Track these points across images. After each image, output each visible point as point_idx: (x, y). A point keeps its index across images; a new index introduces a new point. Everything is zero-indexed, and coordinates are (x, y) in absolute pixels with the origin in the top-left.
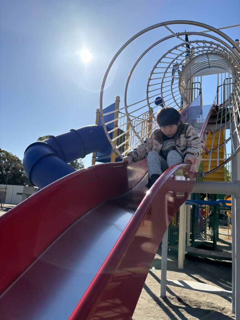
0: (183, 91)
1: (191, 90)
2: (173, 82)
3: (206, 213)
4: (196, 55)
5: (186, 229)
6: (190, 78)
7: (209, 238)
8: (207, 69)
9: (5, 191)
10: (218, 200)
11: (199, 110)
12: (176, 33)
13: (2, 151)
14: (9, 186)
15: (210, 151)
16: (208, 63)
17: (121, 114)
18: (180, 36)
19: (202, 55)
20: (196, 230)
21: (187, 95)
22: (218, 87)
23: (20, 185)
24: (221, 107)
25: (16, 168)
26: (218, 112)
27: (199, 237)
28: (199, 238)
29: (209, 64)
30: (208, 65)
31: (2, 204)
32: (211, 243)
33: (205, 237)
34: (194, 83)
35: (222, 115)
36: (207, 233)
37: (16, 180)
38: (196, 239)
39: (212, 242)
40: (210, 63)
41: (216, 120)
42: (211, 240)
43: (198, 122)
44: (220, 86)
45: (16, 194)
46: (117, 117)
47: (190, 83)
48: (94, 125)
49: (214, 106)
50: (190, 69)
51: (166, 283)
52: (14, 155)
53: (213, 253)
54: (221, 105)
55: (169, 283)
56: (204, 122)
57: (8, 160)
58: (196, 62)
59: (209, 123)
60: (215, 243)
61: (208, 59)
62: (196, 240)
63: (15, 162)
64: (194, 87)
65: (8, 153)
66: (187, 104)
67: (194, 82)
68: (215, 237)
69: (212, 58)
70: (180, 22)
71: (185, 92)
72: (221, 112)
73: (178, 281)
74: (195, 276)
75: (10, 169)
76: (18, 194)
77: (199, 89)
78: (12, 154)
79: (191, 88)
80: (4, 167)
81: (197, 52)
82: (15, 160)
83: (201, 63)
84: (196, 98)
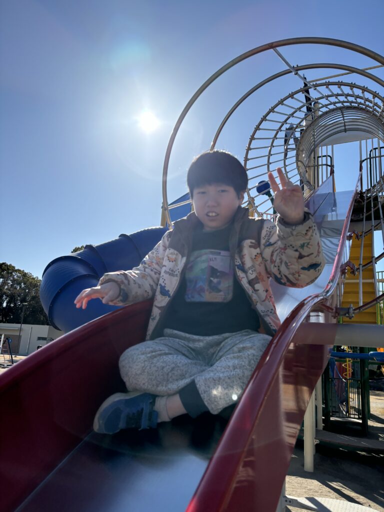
1: (316, 167)
2: (286, 155)
3: (348, 370)
5: (316, 400)
6: (314, 149)
9: (18, 334)
11: (331, 199)
12: (294, 66)
13: (17, 270)
14: (25, 326)
15: (359, 269)
16: (343, 124)
18: (299, 72)
19: (333, 110)
21: (309, 175)
22: (361, 162)
23: (43, 324)
25: (37, 297)
26: (364, 202)
28: (337, 414)
29: (345, 126)
30: (343, 128)
33: (347, 412)
35: (372, 206)
36: (351, 404)
38: (332, 416)
39: (360, 421)
41: (363, 215)
42: (359, 418)
44: (364, 161)
45: (36, 339)
47: (314, 158)
48: (158, 227)
49: (357, 193)
50: (314, 135)
51: (285, 503)
55: (290, 502)
57: (25, 284)
59: (352, 221)
60: (365, 422)
61: (343, 117)
62: (332, 419)
65: (25, 273)
66: (311, 190)
67: (320, 155)
68: (364, 412)
69: (350, 116)
71: (307, 172)
73: (305, 499)
75: (28, 298)
76: (39, 339)
77: (329, 166)
78: (33, 275)
79: (316, 164)
80: (19, 296)
81: (326, 106)
82: (36, 284)
83: (332, 125)
84: (325, 181)
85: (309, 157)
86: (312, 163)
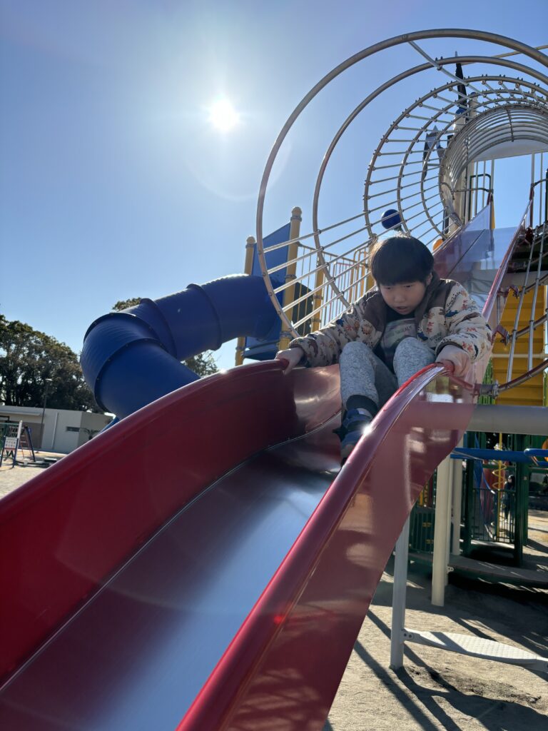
0: (448, 195)
1: (468, 193)
2: (424, 174)
3: (500, 479)
4: (482, 109)
5: (452, 516)
6: (467, 163)
7: (504, 538)
8: (508, 142)
9: (40, 422)
10: (528, 450)
11: (487, 239)
12: (436, 59)
13: (35, 332)
14: (48, 411)
15: (511, 336)
16: (509, 130)
17: (303, 248)
18: (444, 66)
19: (495, 110)
20: (474, 518)
21: (458, 204)
22: (533, 185)
23: (73, 409)
24: (538, 232)
25: (65, 371)
26: (531, 243)
27: (482, 535)
28: (481, 537)
29: (512, 132)
30: (510, 135)
31: (35, 452)
32: (509, 550)
33: (496, 535)
34: (475, 176)
35: (541, 251)
36: (501, 525)
37: (64, 396)
38: (473, 539)
39: (512, 547)
40: (514, 129)
41: (527, 263)
42: (511, 543)
43: (483, 268)
44: (536, 184)
45: (65, 429)
46: (295, 255)
47: (466, 178)
48: (241, 275)
49: (522, 229)
50: (467, 144)
51: (404, 637)
52: (60, 342)
53: (515, 573)
54: (540, 228)
55: (410, 636)
56: (498, 267)
57: (47, 352)
58: (480, 126)
59: (510, 271)
60: (518, 548)
61: (510, 119)
62: (473, 542)
63: (62, 358)
64: (474, 187)
65: (47, 337)
66: (458, 225)
67: (475, 174)
68: (519, 536)
69: (518, 117)
70: (446, 32)
71: (454, 199)
72: (540, 243)
73: (430, 634)
74: (471, 623)
75: (53, 372)
76: (69, 429)
77: (487, 190)
78: (57, 339)
79: (468, 187)
80: (39, 368)
81: (485, 104)
82: (62, 352)
83: (493, 130)
84: (480, 213)
85: (458, 177)
86: (462, 187)
